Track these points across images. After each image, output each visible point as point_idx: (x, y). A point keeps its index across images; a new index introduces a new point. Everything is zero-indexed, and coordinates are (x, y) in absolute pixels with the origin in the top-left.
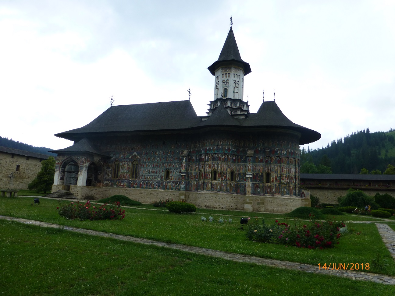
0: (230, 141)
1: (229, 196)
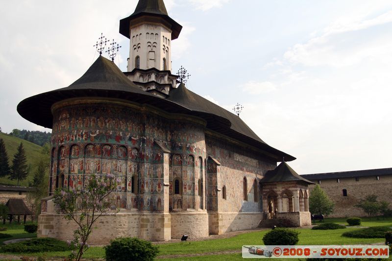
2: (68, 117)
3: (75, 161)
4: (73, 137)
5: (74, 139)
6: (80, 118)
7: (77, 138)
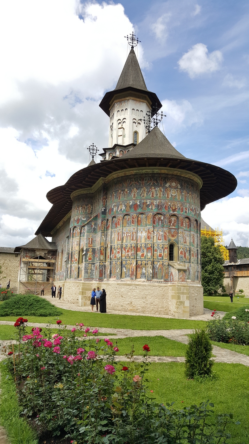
0: (80, 208)
1: (75, 284)
2: (179, 187)
3: (187, 233)
4: (186, 209)
5: (188, 212)
6: (190, 193)
7: (190, 212)
